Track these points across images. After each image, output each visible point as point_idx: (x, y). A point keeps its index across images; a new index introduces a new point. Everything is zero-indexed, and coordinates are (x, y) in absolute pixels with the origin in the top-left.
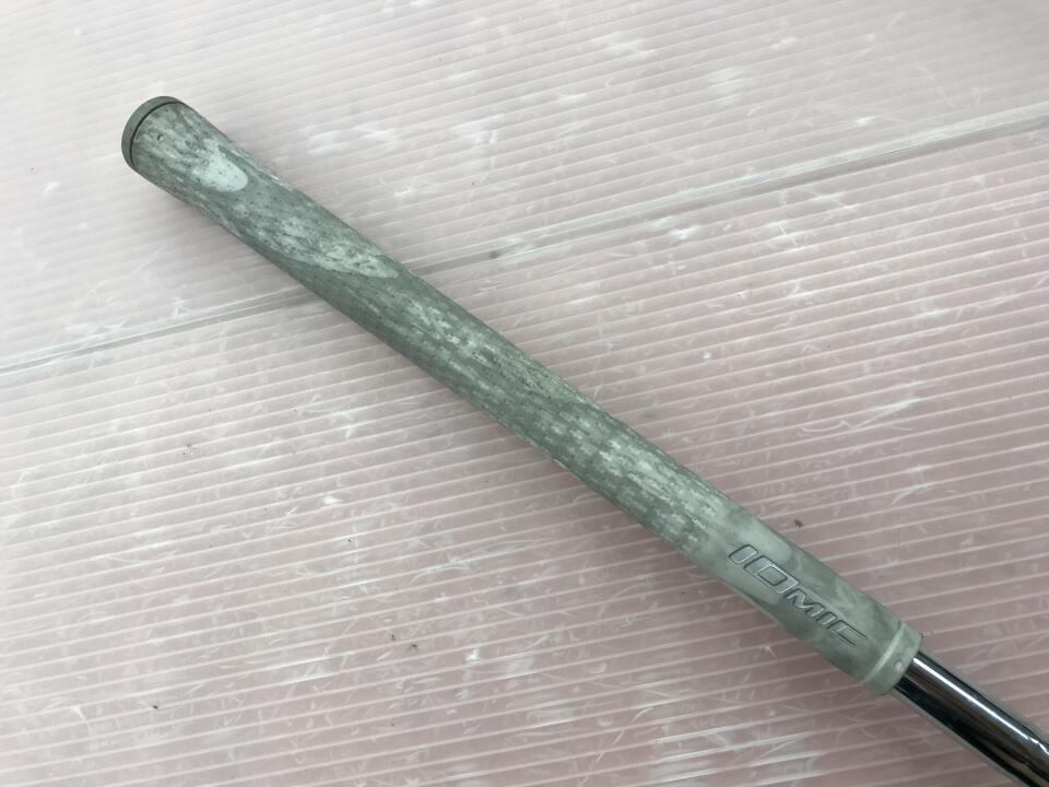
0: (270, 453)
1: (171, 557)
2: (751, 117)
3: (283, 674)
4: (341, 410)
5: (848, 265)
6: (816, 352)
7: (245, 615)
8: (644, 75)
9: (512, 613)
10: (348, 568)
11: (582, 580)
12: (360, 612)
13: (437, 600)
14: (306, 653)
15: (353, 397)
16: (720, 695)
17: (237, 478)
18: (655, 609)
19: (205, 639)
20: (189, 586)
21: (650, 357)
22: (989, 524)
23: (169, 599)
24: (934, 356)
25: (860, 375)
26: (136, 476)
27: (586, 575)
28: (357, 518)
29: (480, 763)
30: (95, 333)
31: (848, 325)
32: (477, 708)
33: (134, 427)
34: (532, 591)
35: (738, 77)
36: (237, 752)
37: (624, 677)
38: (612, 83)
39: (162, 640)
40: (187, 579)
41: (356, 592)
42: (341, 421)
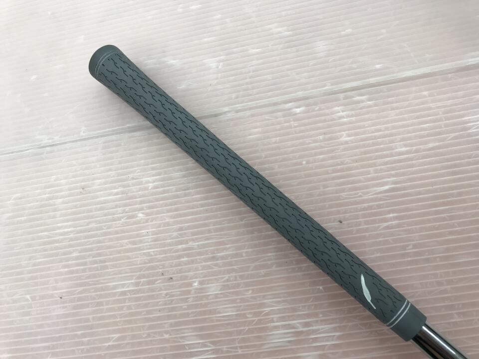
0: (117, 194)
1: (72, 235)
2: (331, 62)
3: (115, 287)
4: (148, 177)
5: (367, 127)
6: (350, 163)
7: (101, 262)
8: (286, 42)
9: (214, 267)
10: (145, 244)
11: (244, 255)
12: (149, 263)
13: (182, 259)
14: (125, 279)
15: (154, 172)
16: (299, 307)
17: (102, 204)
18: (274, 268)
19: (84, 271)
20: (79, 248)
21: (280, 162)
22: (420, 240)
23: (70, 253)
24: (402, 168)
25: (369, 174)
26: (60, 200)
27: (246, 252)
28: (151, 223)
29: (195, 329)
30: (48, 140)
31: (365, 153)
32: (196, 306)
33: (61, 180)
34: (222, 258)
35: (326, 45)
36: (94, 318)
37: (259, 297)
38: (272, 45)
39: (66, 270)
40: (78, 245)
41: (149, 254)
42: (148, 182)
